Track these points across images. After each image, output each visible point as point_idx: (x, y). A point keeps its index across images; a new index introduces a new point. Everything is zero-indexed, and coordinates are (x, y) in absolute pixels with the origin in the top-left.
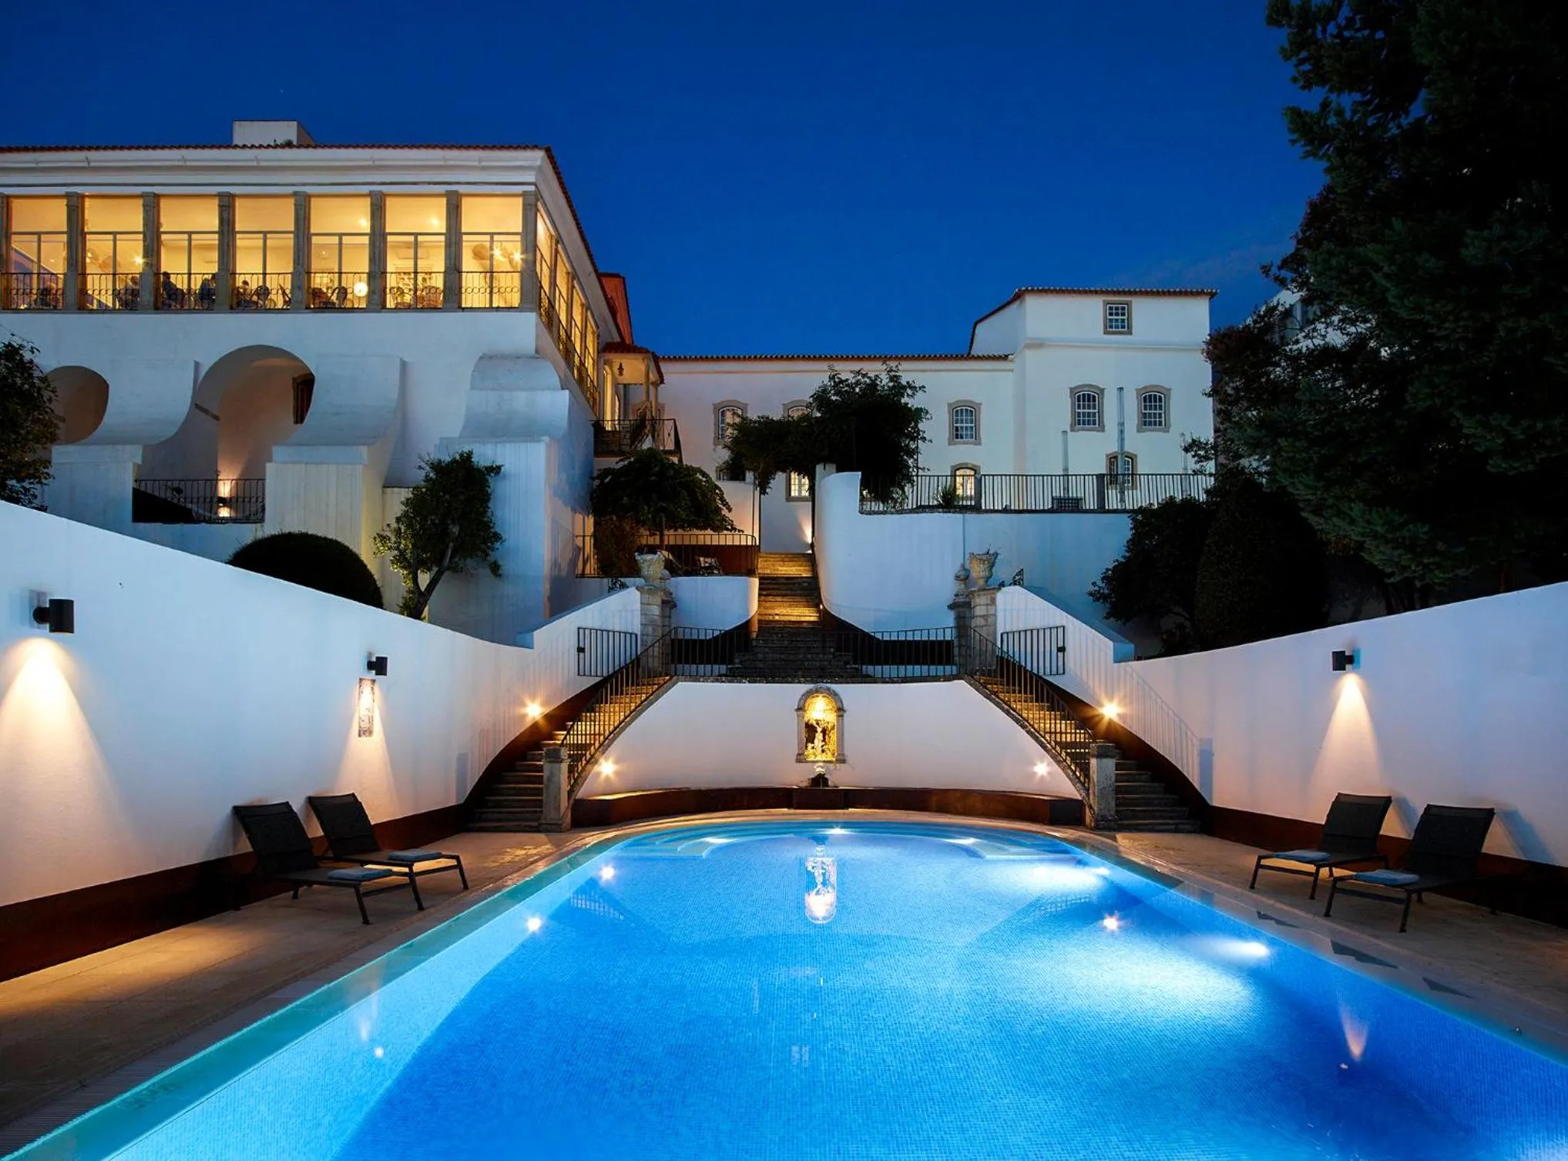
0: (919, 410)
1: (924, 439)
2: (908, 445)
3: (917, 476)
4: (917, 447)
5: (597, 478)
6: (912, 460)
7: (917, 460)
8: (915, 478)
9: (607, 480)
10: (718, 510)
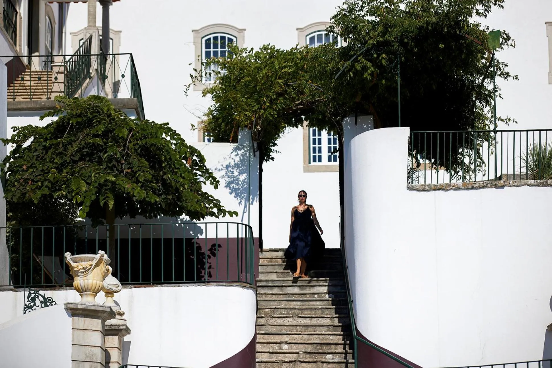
0: (496, 34)
1: (506, 75)
2: (481, 86)
3: (495, 131)
4: (495, 89)
5: (13, 141)
6: (488, 108)
7: (494, 108)
8: (492, 134)
9: (27, 144)
10: (196, 186)
